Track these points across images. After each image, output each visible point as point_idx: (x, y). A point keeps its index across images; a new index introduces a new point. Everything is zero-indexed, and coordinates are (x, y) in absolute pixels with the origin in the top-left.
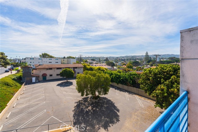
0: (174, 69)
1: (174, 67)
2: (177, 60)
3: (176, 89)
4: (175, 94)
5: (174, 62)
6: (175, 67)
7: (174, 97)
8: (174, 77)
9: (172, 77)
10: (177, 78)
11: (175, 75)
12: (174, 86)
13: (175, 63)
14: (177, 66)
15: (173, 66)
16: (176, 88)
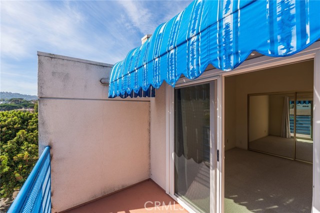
0: (21, 118)
1: (21, 114)
2: (26, 103)
3: (27, 152)
4: (25, 161)
5: (21, 108)
6: (24, 115)
7: (24, 166)
8: (23, 133)
9: (20, 133)
10: (28, 133)
11: (24, 129)
12: (23, 148)
13: (23, 109)
14: (28, 114)
15: (19, 114)
16: (27, 150)
